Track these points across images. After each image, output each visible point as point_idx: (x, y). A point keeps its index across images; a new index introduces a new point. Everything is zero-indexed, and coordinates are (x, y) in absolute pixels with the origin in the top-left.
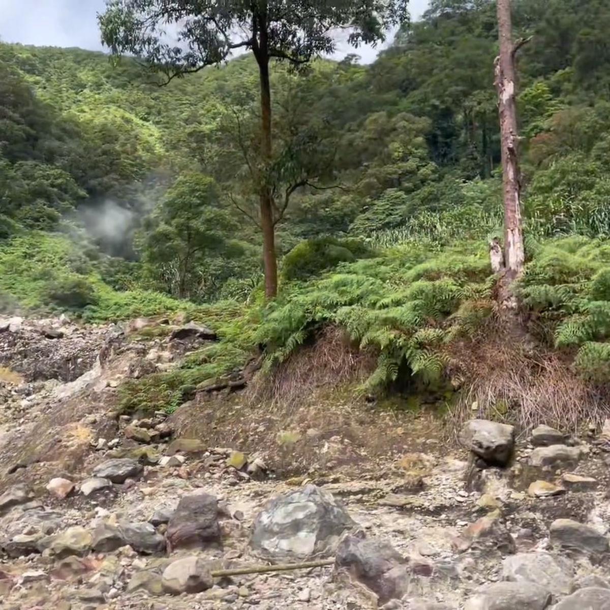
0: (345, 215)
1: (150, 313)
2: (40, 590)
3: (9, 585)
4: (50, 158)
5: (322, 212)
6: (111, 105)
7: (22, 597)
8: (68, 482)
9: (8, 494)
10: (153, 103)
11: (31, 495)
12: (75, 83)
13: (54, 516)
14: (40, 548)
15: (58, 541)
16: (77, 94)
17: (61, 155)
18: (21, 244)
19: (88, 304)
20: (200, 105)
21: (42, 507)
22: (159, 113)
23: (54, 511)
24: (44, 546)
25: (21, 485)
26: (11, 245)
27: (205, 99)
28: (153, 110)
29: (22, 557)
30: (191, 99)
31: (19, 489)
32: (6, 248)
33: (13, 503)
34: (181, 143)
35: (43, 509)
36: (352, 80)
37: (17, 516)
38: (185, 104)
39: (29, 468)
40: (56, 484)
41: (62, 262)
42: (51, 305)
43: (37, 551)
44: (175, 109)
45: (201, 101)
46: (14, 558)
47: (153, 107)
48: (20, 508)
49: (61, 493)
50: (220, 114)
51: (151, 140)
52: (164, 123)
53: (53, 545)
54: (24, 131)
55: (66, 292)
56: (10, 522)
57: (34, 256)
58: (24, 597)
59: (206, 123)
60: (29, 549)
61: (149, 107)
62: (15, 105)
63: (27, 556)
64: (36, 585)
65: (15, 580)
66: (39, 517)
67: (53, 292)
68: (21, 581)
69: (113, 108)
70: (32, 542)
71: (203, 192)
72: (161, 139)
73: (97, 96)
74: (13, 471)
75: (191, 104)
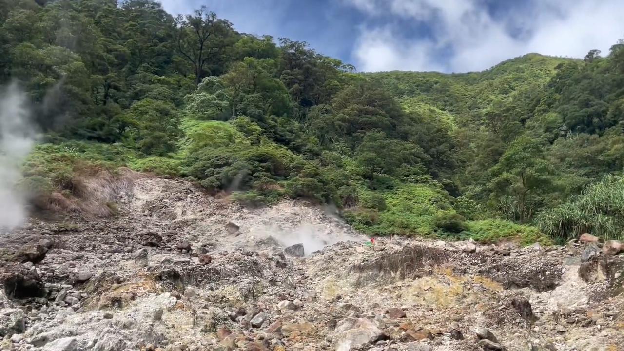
0: (616, 159)
1: (506, 234)
5: (600, 157)
6: (421, 103)
10: (447, 99)
12: (398, 92)
16: (399, 98)
17: (412, 135)
18: (403, 193)
19: (463, 230)
20: (479, 96)
22: (452, 105)
26: (396, 193)
27: (481, 93)
28: (448, 103)
30: (472, 94)
32: (394, 196)
34: (469, 122)
36: (598, 67)
38: (467, 97)
41: (431, 202)
42: (439, 231)
44: (462, 101)
45: (478, 94)
47: (447, 101)
50: (492, 101)
51: (449, 121)
52: (456, 111)
54: (389, 121)
55: (448, 222)
57: (412, 200)
59: (483, 108)
61: (445, 102)
67: (438, 222)
69: (422, 104)
71: (533, 148)
72: (455, 120)
73: (412, 98)
75: (473, 97)
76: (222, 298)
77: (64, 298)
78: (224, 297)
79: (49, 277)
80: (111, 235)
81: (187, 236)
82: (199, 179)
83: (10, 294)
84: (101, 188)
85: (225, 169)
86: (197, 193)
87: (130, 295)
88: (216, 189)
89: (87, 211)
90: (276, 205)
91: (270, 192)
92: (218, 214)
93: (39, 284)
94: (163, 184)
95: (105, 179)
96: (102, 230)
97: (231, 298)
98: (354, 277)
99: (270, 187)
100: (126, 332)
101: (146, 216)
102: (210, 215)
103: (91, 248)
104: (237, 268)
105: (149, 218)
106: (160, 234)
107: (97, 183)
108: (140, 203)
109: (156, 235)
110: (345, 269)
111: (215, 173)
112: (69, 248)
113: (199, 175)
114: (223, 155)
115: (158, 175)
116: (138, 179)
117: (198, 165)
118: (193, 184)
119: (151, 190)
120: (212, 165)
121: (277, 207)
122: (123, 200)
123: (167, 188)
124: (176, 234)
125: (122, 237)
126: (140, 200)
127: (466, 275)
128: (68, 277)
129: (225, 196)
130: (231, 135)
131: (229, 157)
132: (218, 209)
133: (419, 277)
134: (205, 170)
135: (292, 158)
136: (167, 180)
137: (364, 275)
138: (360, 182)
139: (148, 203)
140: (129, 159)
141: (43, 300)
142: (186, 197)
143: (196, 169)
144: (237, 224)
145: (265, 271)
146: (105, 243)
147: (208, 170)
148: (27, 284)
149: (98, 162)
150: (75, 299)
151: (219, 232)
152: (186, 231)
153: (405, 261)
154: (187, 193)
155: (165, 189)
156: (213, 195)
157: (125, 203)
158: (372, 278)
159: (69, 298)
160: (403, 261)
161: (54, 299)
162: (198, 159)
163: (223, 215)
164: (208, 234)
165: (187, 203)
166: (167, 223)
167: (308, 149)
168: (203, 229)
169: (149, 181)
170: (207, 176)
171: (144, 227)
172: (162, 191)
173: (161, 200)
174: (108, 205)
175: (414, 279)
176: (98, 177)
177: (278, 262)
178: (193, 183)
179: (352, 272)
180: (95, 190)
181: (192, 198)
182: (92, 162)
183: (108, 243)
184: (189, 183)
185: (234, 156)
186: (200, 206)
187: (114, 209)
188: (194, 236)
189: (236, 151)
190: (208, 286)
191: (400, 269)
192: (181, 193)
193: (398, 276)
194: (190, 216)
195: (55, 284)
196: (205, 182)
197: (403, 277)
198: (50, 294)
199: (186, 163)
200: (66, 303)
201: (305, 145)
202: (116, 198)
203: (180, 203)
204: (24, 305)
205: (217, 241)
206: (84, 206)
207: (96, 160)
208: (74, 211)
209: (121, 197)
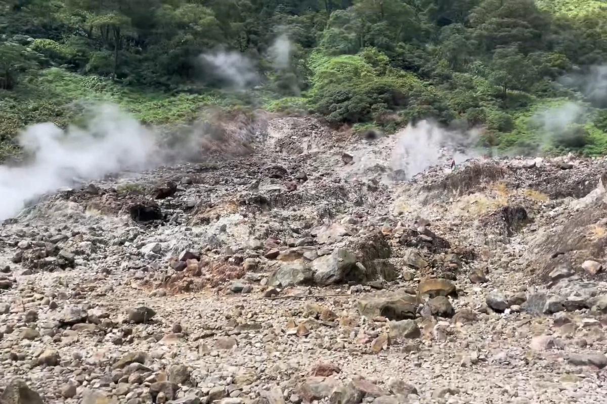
2: (596, 331)
3: (574, 327)
4: (550, 47)
7: (584, 335)
8: (597, 263)
9: (557, 271)
11: (572, 271)
13: (591, 285)
14: (589, 306)
15: (602, 301)
17: (558, 44)
19: (587, 144)
21: (581, 279)
23: (591, 282)
24: (592, 304)
25: (565, 265)
26: (529, 110)
29: (577, 311)
31: (564, 268)
32: (526, 113)
33: (560, 277)
35: (582, 281)
37: (564, 285)
39: (566, 255)
40: (588, 264)
42: (561, 147)
43: (586, 307)
46: (571, 311)
48: (566, 280)
49: (593, 271)
53: (598, 303)
55: (571, 137)
56: (560, 288)
58: (586, 335)
60: (581, 306)
62: (524, 17)
63: (580, 310)
64: (593, 328)
65: (578, 324)
66: (580, 286)
67: (561, 138)
68: (582, 325)
70: (582, 301)
74: (555, 256)
76: (300, 217)
77: (176, 220)
78: (302, 216)
79: (167, 205)
80: (243, 171)
81: (309, 168)
82: (325, 114)
83: (135, 218)
84: (239, 130)
85: (346, 103)
86: (322, 128)
87: (216, 216)
88: (339, 123)
89: (226, 152)
90: (393, 134)
91: (388, 122)
92: (337, 146)
93: (156, 210)
94: (292, 123)
95: (242, 122)
96: (236, 166)
97: (308, 217)
98: (423, 196)
99: (389, 117)
100: (196, 239)
101: (277, 152)
102: (331, 148)
103: (224, 182)
104: (322, 193)
105: (280, 154)
106: (285, 167)
107: (235, 126)
108: (273, 141)
109: (281, 169)
110: (415, 189)
111: (337, 108)
112: (207, 183)
113: (324, 111)
114: (343, 90)
115: (288, 114)
116: (272, 119)
117: (323, 102)
118: (319, 121)
119: (282, 128)
120: (334, 100)
121: (393, 136)
122: (258, 140)
123: (294, 126)
124: (300, 166)
125: (252, 172)
126: (273, 137)
127: (519, 189)
128: (181, 205)
129: (347, 128)
130: (356, 69)
131: (349, 92)
132: (337, 142)
133: (473, 193)
134: (328, 106)
135: (411, 86)
136: (296, 118)
137: (431, 194)
138: (492, 102)
139: (280, 140)
140: (265, 102)
141: (159, 221)
142: (311, 133)
143: (321, 106)
144: (350, 155)
145: (350, 195)
146: (237, 178)
147: (332, 106)
148: (148, 210)
149: (236, 107)
150: (184, 220)
151: (337, 162)
152: (309, 163)
153: (464, 180)
154: (312, 129)
155: (294, 127)
156: (337, 129)
157: (260, 142)
158: (437, 197)
159: (179, 219)
160: (462, 180)
161: (168, 221)
162: (322, 96)
163: (341, 147)
164: (326, 164)
165: (312, 138)
166: (294, 157)
167: (437, 74)
168: (323, 161)
169: (280, 121)
170: (331, 112)
171: (274, 162)
172: (291, 129)
173: (290, 137)
174: (245, 145)
175: (469, 195)
176: (236, 121)
177: (369, 187)
178: (320, 119)
179: (421, 192)
180: (233, 132)
181: (315, 133)
182: (231, 108)
183: (239, 178)
184: (316, 120)
185: (354, 90)
186: (322, 140)
187: (250, 148)
188: (315, 167)
189: (357, 85)
190: (291, 208)
191: (459, 187)
192: (307, 129)
193: (458, 194)
194: (314, 150)
195: (169, 210)
196: (329, 117)
197: (461, 194)
198: (166, 217)
199: (312, 101)
200: (177, 223)
201: (434, 70)
202: (252, 138)
203: (306, 139)
204: (146, 225)
205: (333, 170)
206: (223, 147)
207: (235, 105)
208: (215, 151)
209: (257, 137)
